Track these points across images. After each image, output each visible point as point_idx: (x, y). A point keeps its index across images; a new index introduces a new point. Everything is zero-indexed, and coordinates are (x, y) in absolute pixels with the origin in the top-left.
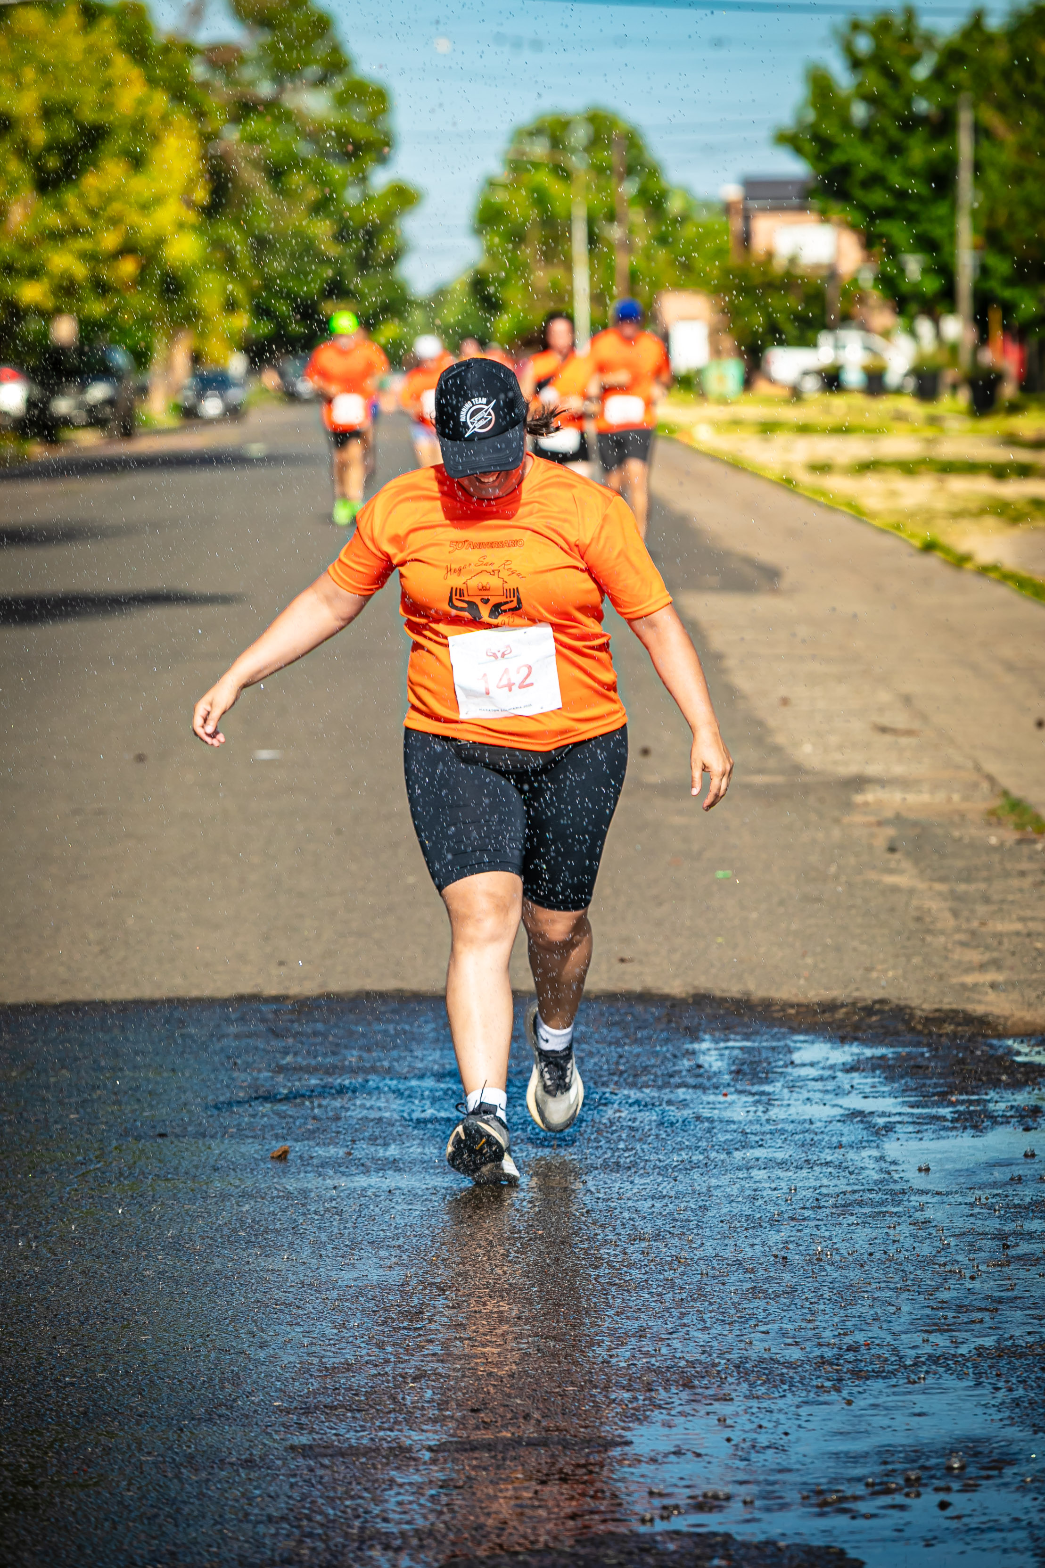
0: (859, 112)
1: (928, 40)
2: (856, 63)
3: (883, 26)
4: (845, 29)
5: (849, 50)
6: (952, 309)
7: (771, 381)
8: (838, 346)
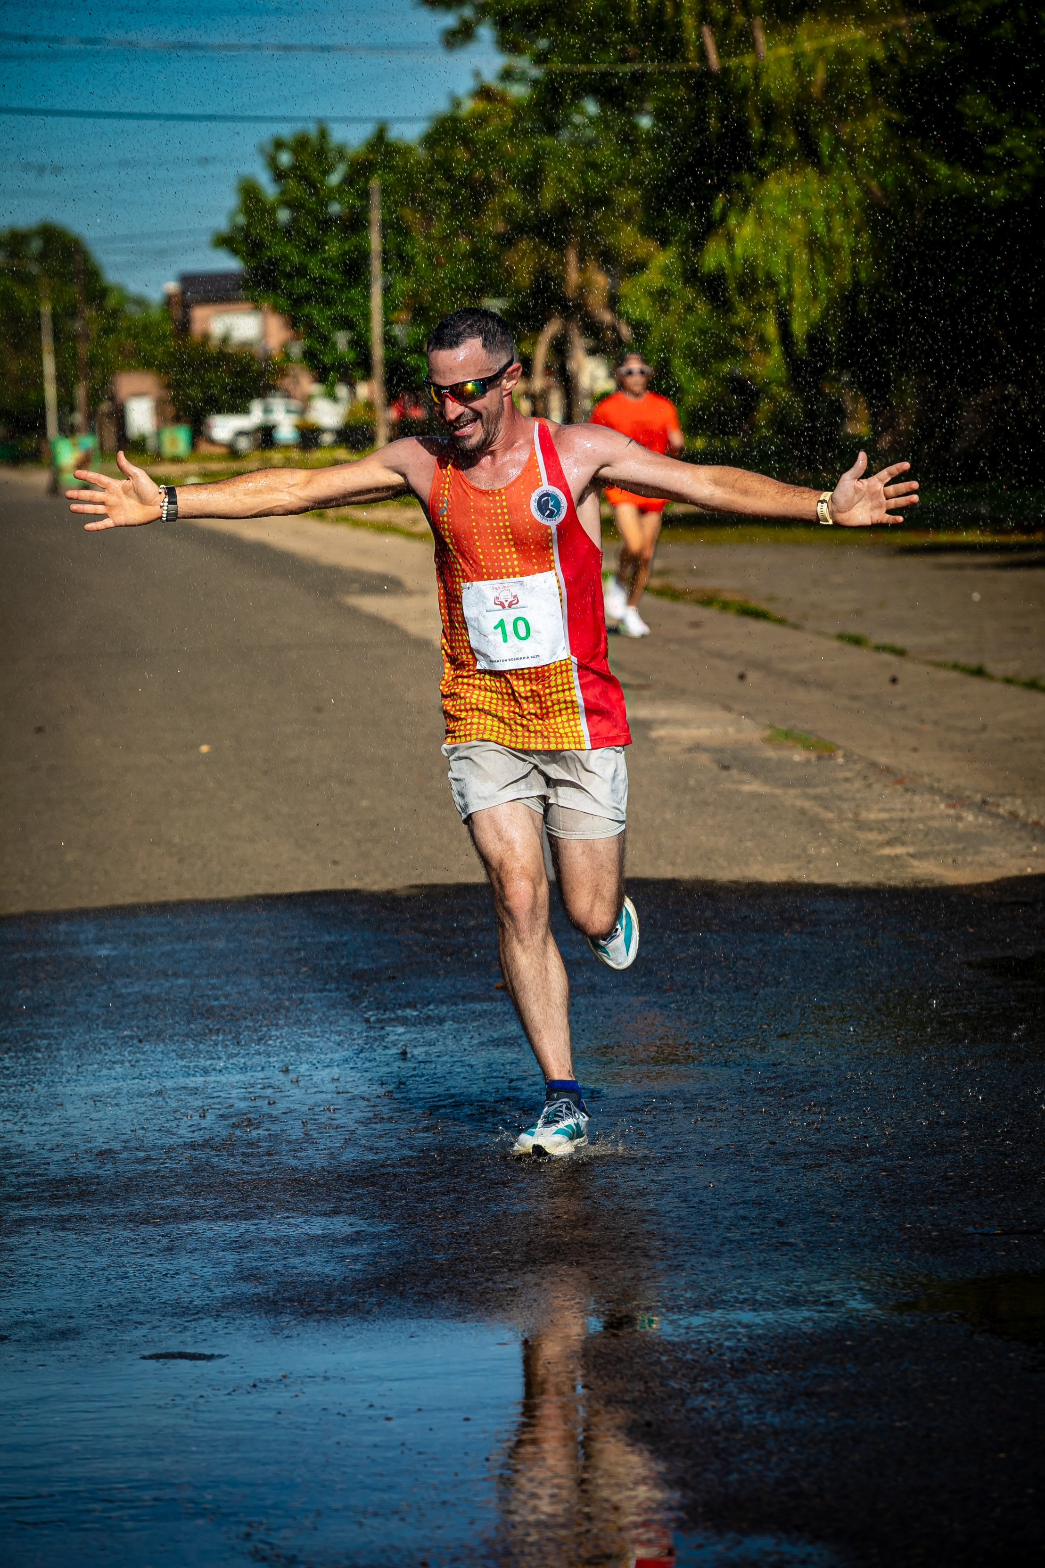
0: (284, 215)
1: (341, 152)
2: (279, 175)
3: (300, 144)
4: (270, 148)
5: (272, 164)
6: (367, 375)
7: (212, 442)
8: (267, 411)
